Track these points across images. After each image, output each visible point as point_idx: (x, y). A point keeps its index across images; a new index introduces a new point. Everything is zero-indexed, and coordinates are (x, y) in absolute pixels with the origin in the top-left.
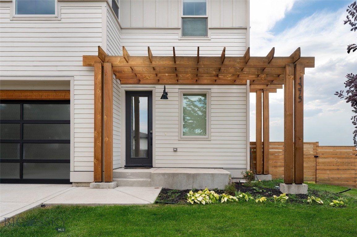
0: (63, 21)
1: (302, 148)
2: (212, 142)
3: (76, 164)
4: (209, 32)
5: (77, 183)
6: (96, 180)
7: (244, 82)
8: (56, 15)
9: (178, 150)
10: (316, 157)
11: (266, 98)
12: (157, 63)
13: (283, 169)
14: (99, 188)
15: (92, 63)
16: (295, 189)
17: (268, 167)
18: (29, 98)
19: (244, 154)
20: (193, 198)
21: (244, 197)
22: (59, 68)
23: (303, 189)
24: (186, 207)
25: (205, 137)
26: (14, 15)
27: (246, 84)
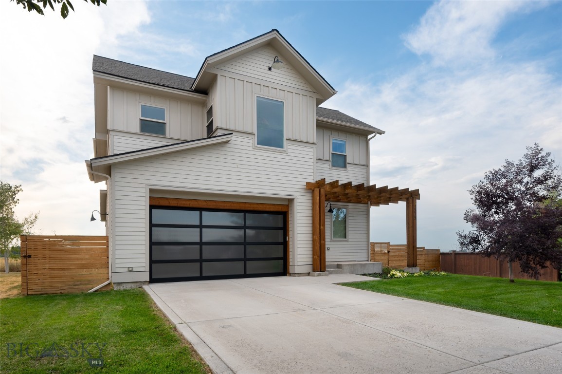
0: (289, 154)
2: (349, 243)
3: (299, 260)
4: (347, 165)
8: (285, 149)
9: (330, 249)
10: (389, 252)
14: (320, 276)
18: (256, 209)
19: (366, 251)
24: (396, 279)
25: (345, 239)
26: (256, 145)
27: (367, 204)
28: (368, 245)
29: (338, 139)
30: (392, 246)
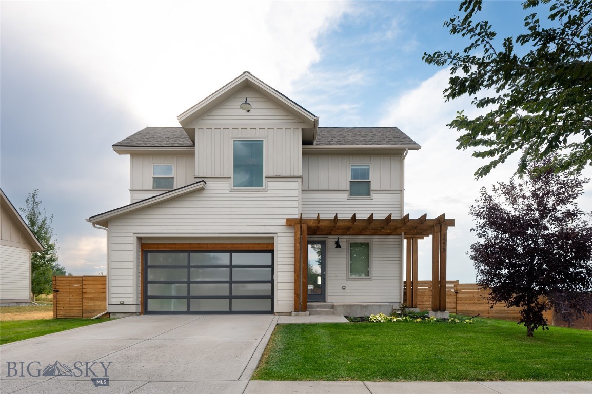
0: (269, 191)
1: (445, 286)
2: (373, 281)
3: (279, 299)
4: (372, 192)
5: (279, 313)
6: (296, 310)
7: (399, 233)
8: (264, 187)
9: (346, 288)
10: (456, 293)
11: (415, 244)
12: (341, 224)
13: (430, 303)
15: (293, 224)
16: (440, 315)
17: (416, 302)
19: (398, 291)
20: (375, 318)
21: (406, 319)
22: (266, 227)
23: (446, 315)
25: (368, 277)
26: (233, 187)
27: (401, 235)
28: (401, 283)
29: (360, 164)
30: (461, 285)
